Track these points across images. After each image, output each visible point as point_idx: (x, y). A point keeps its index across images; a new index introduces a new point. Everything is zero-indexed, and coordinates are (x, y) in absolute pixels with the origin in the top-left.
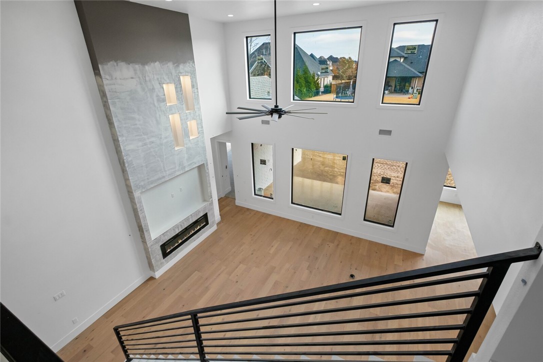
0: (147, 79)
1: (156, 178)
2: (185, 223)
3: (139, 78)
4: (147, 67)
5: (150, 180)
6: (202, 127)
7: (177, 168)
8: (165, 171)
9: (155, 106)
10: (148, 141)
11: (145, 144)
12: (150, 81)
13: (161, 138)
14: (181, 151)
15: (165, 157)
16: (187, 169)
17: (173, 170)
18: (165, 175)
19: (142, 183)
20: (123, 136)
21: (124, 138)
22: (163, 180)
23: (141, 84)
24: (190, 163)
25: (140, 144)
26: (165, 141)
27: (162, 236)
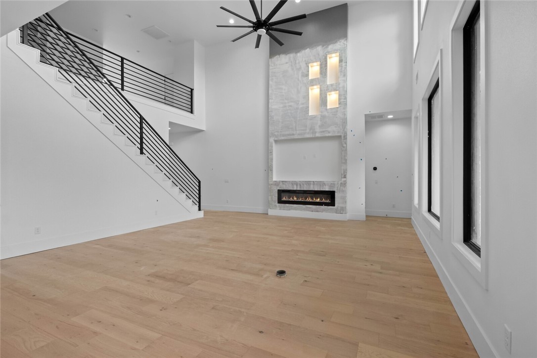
0: (297, 62)
1: (287, 133)
2: (305, 186)
3: (291, 62)
4: (298, 54)
5: (282, 133)
6: (346, 98)
7: (308, 131)
8: (296, 130)
9: (299, 80)
10: (287, 104)
11: (285, 107)
12: (299, 63)
13: (298, 104)
14: (315, 117)
15: (298, 119)
16: (318, 135)
17: (303, 132)
18: (295, 133)
19: (276, 134)
20: (272, 99)
21: (272, 101)
22: (292, 137)
23: (292, 66)
24: (324, 130)
25: (282, 106)
26: (301, 106)
27: (281, 183)
